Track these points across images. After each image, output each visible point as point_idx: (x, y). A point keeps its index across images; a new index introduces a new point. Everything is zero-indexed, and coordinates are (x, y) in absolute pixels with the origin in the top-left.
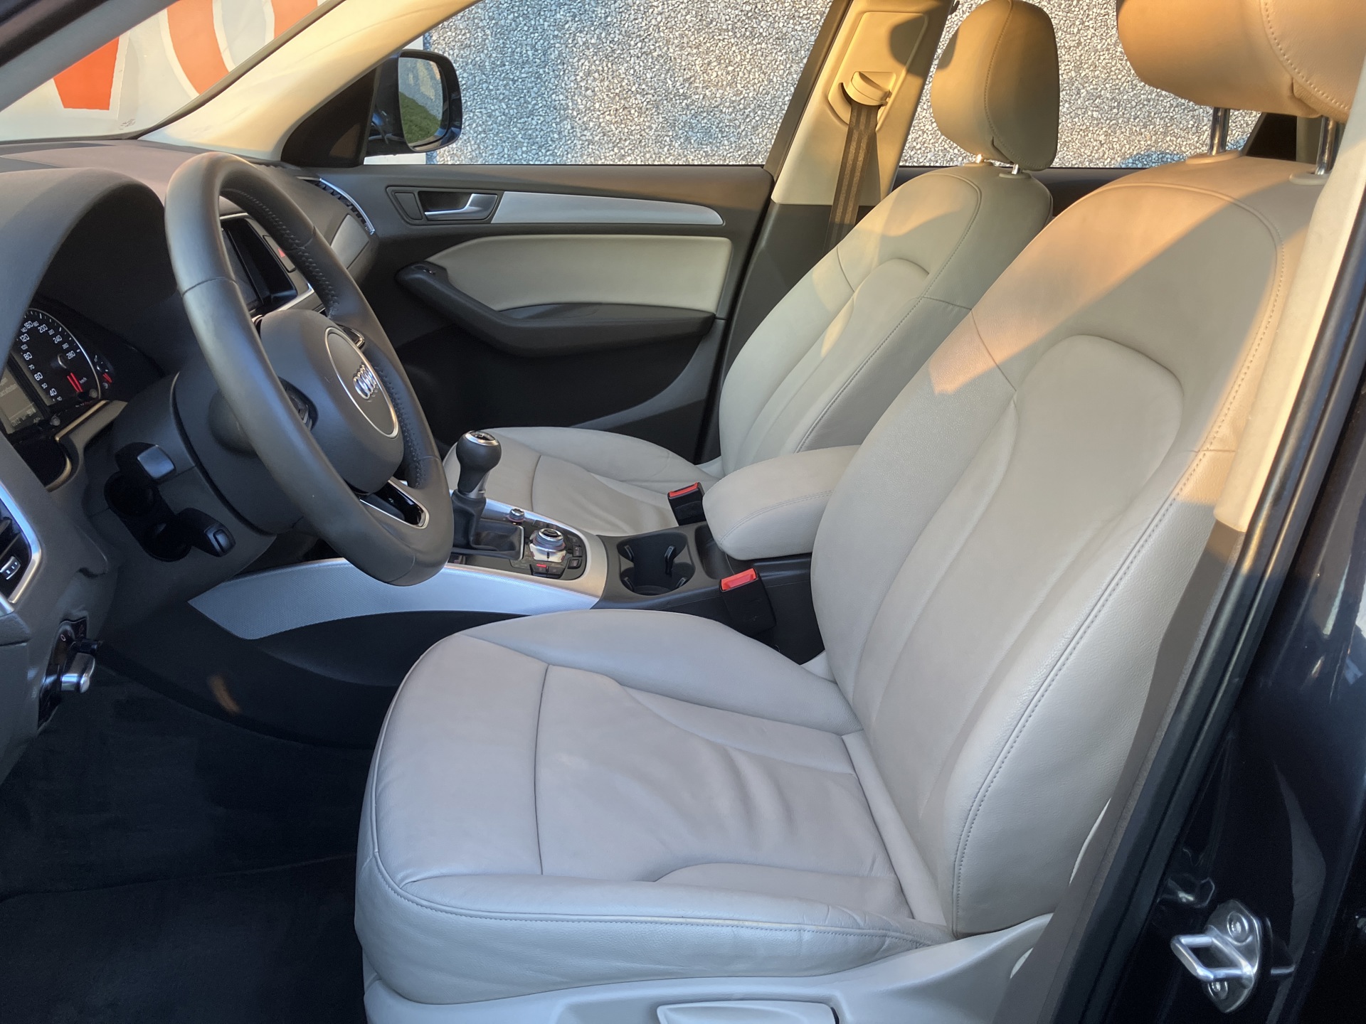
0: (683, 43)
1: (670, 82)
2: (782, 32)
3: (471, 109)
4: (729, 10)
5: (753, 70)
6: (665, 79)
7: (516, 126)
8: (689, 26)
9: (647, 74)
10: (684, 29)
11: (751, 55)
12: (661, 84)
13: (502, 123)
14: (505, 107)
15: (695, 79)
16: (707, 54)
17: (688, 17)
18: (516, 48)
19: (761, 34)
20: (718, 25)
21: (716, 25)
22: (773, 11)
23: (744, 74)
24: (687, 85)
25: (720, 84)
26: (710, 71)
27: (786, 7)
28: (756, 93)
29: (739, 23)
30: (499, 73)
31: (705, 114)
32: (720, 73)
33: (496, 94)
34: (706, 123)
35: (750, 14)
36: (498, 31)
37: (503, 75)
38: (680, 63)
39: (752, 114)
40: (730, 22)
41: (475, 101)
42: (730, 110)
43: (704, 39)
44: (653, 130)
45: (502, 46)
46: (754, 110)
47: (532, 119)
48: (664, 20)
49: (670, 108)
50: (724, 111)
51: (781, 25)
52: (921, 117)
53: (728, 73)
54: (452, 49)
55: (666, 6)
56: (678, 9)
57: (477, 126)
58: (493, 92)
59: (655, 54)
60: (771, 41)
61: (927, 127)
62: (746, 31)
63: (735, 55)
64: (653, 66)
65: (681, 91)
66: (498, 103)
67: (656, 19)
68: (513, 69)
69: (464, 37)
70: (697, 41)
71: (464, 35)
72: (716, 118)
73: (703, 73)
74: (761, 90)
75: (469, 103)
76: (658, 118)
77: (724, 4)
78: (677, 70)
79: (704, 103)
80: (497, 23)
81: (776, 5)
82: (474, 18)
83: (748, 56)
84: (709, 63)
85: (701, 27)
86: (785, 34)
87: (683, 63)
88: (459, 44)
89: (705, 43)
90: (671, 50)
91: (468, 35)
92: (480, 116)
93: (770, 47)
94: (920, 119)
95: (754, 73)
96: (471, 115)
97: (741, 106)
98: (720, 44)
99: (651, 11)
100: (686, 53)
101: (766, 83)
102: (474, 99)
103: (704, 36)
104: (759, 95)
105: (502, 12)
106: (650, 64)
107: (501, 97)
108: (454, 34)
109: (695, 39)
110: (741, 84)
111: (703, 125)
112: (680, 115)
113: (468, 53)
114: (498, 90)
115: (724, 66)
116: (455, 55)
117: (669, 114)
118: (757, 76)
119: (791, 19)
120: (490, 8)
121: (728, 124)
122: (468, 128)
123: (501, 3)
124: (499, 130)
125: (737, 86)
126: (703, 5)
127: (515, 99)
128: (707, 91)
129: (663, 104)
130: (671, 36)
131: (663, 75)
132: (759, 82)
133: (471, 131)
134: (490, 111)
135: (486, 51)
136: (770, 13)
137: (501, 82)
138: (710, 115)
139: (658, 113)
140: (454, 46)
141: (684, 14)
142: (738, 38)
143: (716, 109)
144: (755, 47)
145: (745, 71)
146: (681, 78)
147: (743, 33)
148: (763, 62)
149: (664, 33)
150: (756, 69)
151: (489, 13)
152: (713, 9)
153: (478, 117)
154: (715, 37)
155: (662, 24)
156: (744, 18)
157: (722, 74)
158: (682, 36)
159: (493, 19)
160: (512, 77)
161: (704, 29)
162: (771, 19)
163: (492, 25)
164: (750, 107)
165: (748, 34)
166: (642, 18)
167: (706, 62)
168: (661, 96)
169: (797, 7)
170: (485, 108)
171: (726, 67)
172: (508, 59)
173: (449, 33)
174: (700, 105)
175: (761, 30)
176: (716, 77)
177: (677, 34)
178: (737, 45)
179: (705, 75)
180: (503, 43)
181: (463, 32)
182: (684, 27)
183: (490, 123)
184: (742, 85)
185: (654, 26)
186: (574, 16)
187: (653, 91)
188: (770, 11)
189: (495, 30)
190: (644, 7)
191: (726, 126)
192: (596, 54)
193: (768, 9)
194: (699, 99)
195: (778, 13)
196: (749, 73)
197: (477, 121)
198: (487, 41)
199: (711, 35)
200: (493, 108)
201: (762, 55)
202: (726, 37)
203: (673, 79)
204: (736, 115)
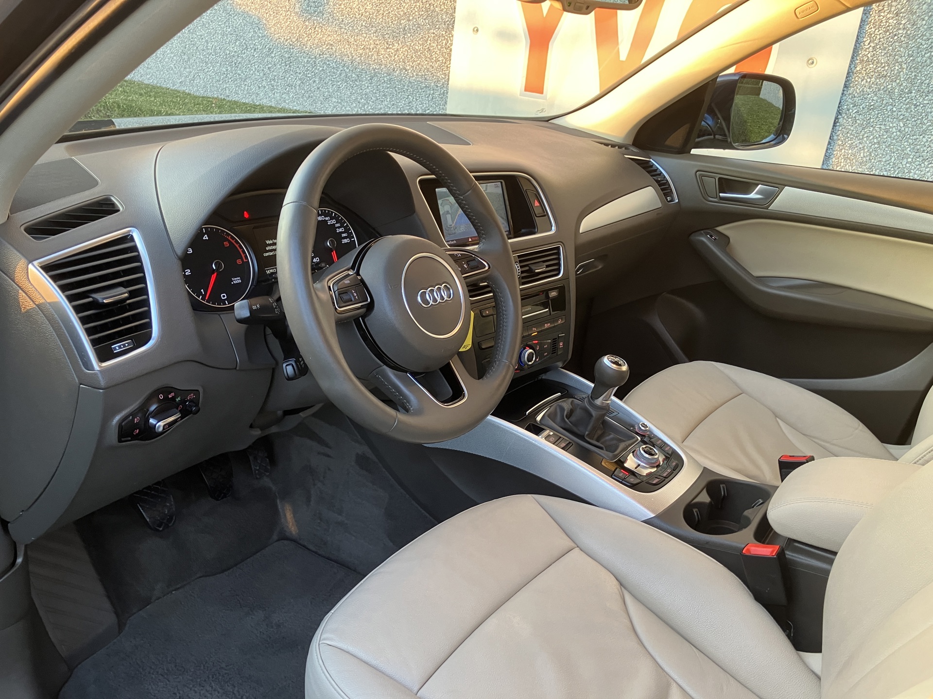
3: (872, 124)
7: (907, 141)
13: (896, 137)
14: (902, 125)
18: (926, 80)
30: (904, 99)
33: (897, 114)
36: (913, 66)
37: (908, 100)
41: (878, 119)
45: (913, 77)
47: (924, 137)
54: (870, 78)
57: (873, 138)
58: (895, 113)
66: (897, 123)
68: (917, 97)
69: (883, 69)
75: (872, 120)
80: (914, 60)
82: (895, 55)
88: (876, 74)
91: (886, 68)
92: (878, 130)
96: (872, 129)
107: (902, 117)
108: (875, 66)
113: (882, 82)
114: (900, 111)
116: (871, 82)
120: (911, 48)
122: (865, 139)
123: (921, 44)
124: (892, 143)
127: (913, 120)
133: (868, 142)
134: (888, 127)
135: (898, 81)
137: (904, 106)
140: (872, 75)
151: (909, 51)
153: (876, 131)
160: (915, 102)
163: (909, 61)
170: (885, 125)
172: (916, 88)
173: (871, 66)
180: (915, 75)
181: (883, 65)
183: (885, 137)
189: (911, 65)
197: (875, 134)
198: (902, 73)
200: (891, 125)
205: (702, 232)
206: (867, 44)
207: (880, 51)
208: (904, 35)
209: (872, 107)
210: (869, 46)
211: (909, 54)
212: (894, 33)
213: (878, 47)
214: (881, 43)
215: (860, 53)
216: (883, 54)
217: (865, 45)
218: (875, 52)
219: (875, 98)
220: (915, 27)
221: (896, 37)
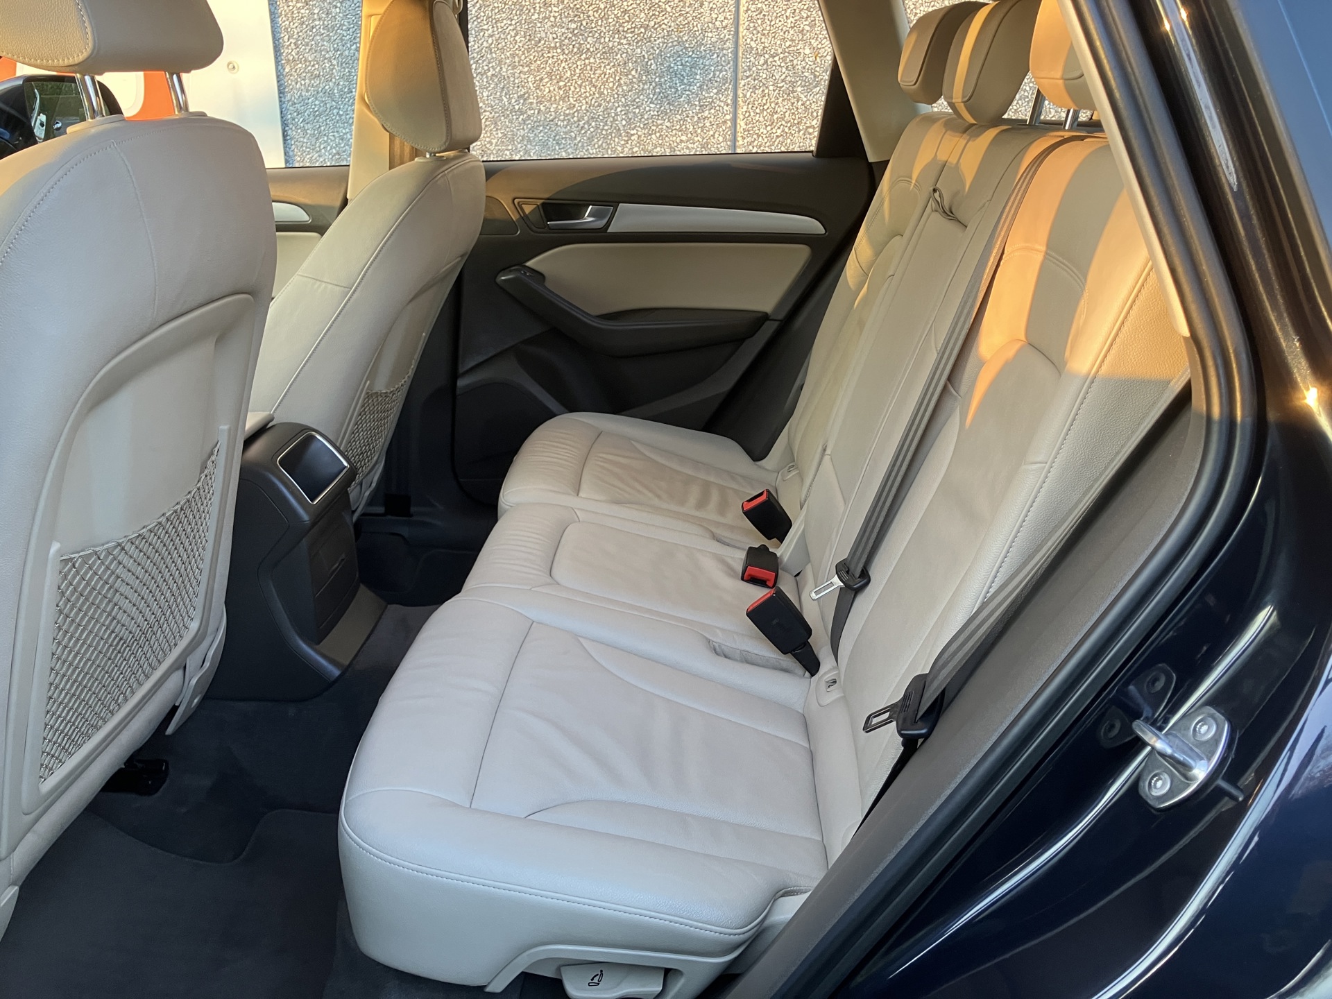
0: (515, 62)
1: (505, 100)
2: (608, 47)
3: (324, 133)
4: (556, 29)
5: (584, 84)
6: (501, 97)
8: (519, 46)
9: (484, 93)
10: (514, 49)
11: (580, 70)
12: (497, 101)
15: (529, 95)
16: (538, 71)
17: (517, 38)
19: (588, 49)
20: (547, 43)
21: (545, 44)
22: (599, 28)
23: (576, 88)
24: (522, 101)
25: (553, 99)
26: (542, 87)
27: (610, 23)
28: (588, 106)
29: (567, 41)
30: (347, 100)
31: (541, 128)
32: (552, 89)
33: (346, 119)
34: (543, 136)
35: (576, 32)
37: (351, 101)
38: (514, 81)
39: (586, 126)
40: (557, 40)
41: (328, 126)
42: (565, 123)
43: (534, 57)
44: (494, 145)
45: (348, 74)
46: (588, 122)
48: (495, 42)
49: (507, 123)
50: (559, 124)
51: (607, 40)
52: (755, 121)
53: (560, 88)
54: (303, 80)
55: (495, 29)
56: (507, 31)
57: (331, 149)
58: (343, 117)
59: (489, 74)
60: (599, 55)
61: (761, 130)
62: (573, 47)
63: (565, 70)
64: (488, 85)
65: (517, 107)
67: (487, 41)
69: (313, 68)
70: (528, 59)
71: (313, 66)
72: (552, 131)
73: (536, 89)
74: (593, 103)
75: (322, 128)
76: (497, 134)
77: (551, 24)
78: (511, 88)
79: (539, 117)
80: (341, 54)
81: (600, 21)
82: (321, 51)
83: (578, 71)
84: (541, 79)
85: (530, 46)
86: (612, 48)
87: (517, 81)
88: (309, 75)
89: (535, 61)
90: (504, 70)
91: (317, 66)
93: (598, 61)
94: (753, 124)
95: (585, 87)
96: (326, 138)
97: (575, 119)
98: (550, 62)
99: (482, 34)
100: (519, 71)
101: (597, 95)
102: (327, 124)
103: (534, 54)
104: (591, 108)
105: (346, 44)
106: (485, 84)
108: (304, 66)
109: (526, 58)
110: (573, 97)
111: (541, 138)
112: (518, 130)
113: (318, 82)
114: (348, 114)
115: (555, 81)
116: (307, 85)
117: (507, 130)
118: (588, 90)
119: (616, 33)
120: (335, 40)
121: (564, 136)
122: (323, 151)
123: (343, 36)
125: (569, 100)
126: (530, 26)
128: (541, 106)
129: (500, 120)
130: (503, 56)
131: (498, 94)
132: (590, 95)
133: (327, 154)
134: (341, 134)
135: (334, 80)
136: (595, 29)
137: (350, 108)
138: (546, 128)
139: (497, 129)
140: (305, 77)
141: (513, 35)
142: (567, 55)
143: (552, 123)
144: (583, 62)
145: (576, 85)
146: (515, 95)
147: (570, 50)
148: (592, 76)
149: (496, 54)
150: (587, 83)
151: (334, 45)
152: (540, 29)
153: (332, 141)
154: (545, 55)
155: (493, 46)
156: (570, 35)
157: (554, 90)
158: (513, 56)
159: (338, 50)
161: (534, 48)
162: (597, 35)
163: (337, 56)
164: (583, 120)
165: (575, 50)
166: (474, 41)
167: (538, 78)
168: (498, 113)
169: (621, 21)
170: (337, 132)
171: (558, 82)
174: (535, 119)
175: (588, 46)
176: (549, 92)
177: (508, 54)
178: (566, 61)
179: (538, 91)
180: (349, 72)
181: (312, 63)
182: (514, 47)
183: (342, 145)
184: (575, 99)
185: (486, 48)
187: (490, 109)
188: (595, 27)
189: (340, 60)
190: (475, 30)
191: (563, 138)
193: (593, 25)
194: (534, 113)
195: (603, 29)
196: (580, 86)
197: (331, 144)
198: (334, 71)
199: (540, 54)
201: (591, 70)
202: (555, 54)
203: (508, 96)
204: (571, 127)
206: (286, 41)
207: (303, 47)
208: (322, 27)
209: (317, 113)
210: (289, 42)
211: (334, 48)
212: (311, 25)
213: (299, 42)
214: (301, 38)
215: (282, 51)
216: (307, 51)
217: (285, 42)
218: (298, 49)
219: (317, 102)
220: (330, 16)
221: (314, 30)
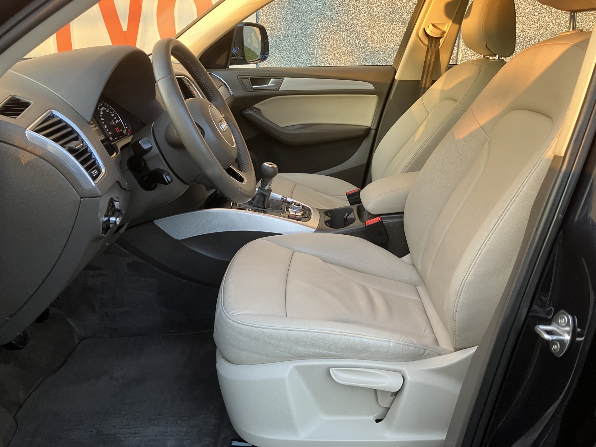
0: (363, 25)
1: (357, 42)
2: (405, 19)
3: (275, 55)
4: (383, 11)
5: (393, 36)
6: (355, 40)
7: (293, 62)
8: (366, 18)
9: (348, 39)
10: (364, 19)
11: (392, 29)
12: (353, 42)
13: (287, 60)
14: (288, 54)
15: (368, 40)
16: (373, 29)
18: (294, 29)
19: (396, 20)
20: (378, 17)
21: (377, 17)
22: (402, 11)
23: (389, 38)
24: (364, 43)
25: (379, 42)
26: (374, 37)
27: (407, 9)
28: (394, 45)
29: (387, 16)
30: (286, 40)
31: (372, 55)
32: (378, 37)
33: (285, 49)
34: (372, 58)
35: (391, 12)
36: (286, 23)
37: (288, 41)
38: (362, 34)
39: (392, 54)
40: (383, 16)
41: (276, 52)
42: (383, 53)
43: (372, 23)
44: (350, 62)
45: (288, 29)
46: (393, 52)
47: (300, 59)
48: (355, 16)
49: (357, 52)
50: (380, 53)
51: (405, 16)
52: (466, 54)
53: (382, 37)
55: (356, 10)
56: (361, 11)
57: (277, 62)
58: (284, 48)
59: (351, 30)
60: (401, 23)
61: (469, 58)
62: (390, 19)
63: (385, 29)
64: (350, 35)
65: (362, 45)
66: (286, 53)
67: (352, 16)
68: (292, 38)
69: (272, 26)
70: (369, 24)
71: (272, 25)
72: (377, 56)
73: (372, 37)
74: (396, 44)
75: (274, 53)
76: (352, 57)
77: (381, 8)
78: (360, 37)
79: (372, 50)
81: (403, 8)
82: (277, 18)
83: (391, 30)
84: (374, 33)
85: (370, 18)
86: (407, 20)
87: (363, 34)
88: (270, 29)
89: (372, 25)
90: (358, 28)
91: (274, 25)
92: (278, 58)
93: (400, 26)
94: (466, 55)
95: (393, 37)
96: (275, 57)
97: (388, 51)
98: (379, 25)
99: (349, 12)
100: (364, 29)
101: (398, 41)
102: (276, 51)
103: (372, 22)
104: (395, 46)
105: (288, 15)
106: (349, 34)
107: (287, 50)
108: (268, 25)
109: (368, 23)
110: (387, 41)
111: (371, 59)
112: (362, 55)
113: (274, 32)
114: (286, 47)
117: (357, 55)
118: (395, 38)
119: (409, 13)
120: (283, 14)
122: (273, 63)
123: (287, 11)
124: (286, 63)
125: (386, 43)
126: (371, 9)
127: (293, 50)
128: (373, 45)
129: (354, 51)
130: (358, 22)
131: (354, 39)
132: (395, 40)
133: (275, 64)
134: (282, 56)
135: (281, 31)
136: (400, 11)
137: (287, 44)
138: (374, 55)
139: (352, 55)
141: (364, 13)
142: (386, 22)
143: (377, 53)
144: (394, 26)
145: (389, 36)
146: (362, 40)
147: (388, 20)
148: (397, 32)
149: (355, 21)
150: (394, 35)
151: (283, 15)
152: (376, 11)
153: (277, 58)
154: (377, 22)
155: (354, 18)
156: (389, 14)
157: (379, 38)
158: (362, 22)
159: (284, 18)
160: (291, 41)
161: (372, 19)
162: (401, 14)
163: (284, 21)
164: (391, 51)
166: (346, 15)
167: (373, 33)
168: (353, 48)
169: (412, 8)
170: (281, 54)
171: (381, 35)
172: (290, 34)
173: (267, 24)
174: (370, 51)
176: (377, 39)
177: (360, 21)
178: (386, 25)
179: (372, 38)
181: (272, 23)
182: (363, 18)
184: (388, 42)
185: (351, 18)
186: (318, 16)
187: (350, 46)
188: (400, 10)
189: (285, 22)
190: (347, 11)
191: (381, 59)
192: (326, 31)
194: (369, 48)
195: (404, 11)
196: (391, 37)
198: (282, 27)
199: (375, 22)
200: (283, 54)
201: (397, 29)
202: (381, 22)
203: (358, 40)
204: (385, 55)
205: (247, 109)
206: (262, 13)
207: (269, 16)
208: (278, 8)
209: (272, 46)
211: (283, 17)
212: (274, 7)
213: (267, 14)
214: (268, 12)
215: (259, 18)
216: (271, 18)
218: (266, 17)
219: (272, 41)
220: (282, 3)
221: (275, 9)
